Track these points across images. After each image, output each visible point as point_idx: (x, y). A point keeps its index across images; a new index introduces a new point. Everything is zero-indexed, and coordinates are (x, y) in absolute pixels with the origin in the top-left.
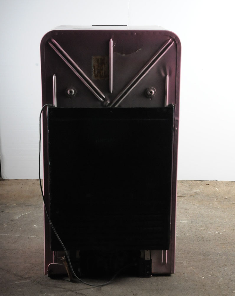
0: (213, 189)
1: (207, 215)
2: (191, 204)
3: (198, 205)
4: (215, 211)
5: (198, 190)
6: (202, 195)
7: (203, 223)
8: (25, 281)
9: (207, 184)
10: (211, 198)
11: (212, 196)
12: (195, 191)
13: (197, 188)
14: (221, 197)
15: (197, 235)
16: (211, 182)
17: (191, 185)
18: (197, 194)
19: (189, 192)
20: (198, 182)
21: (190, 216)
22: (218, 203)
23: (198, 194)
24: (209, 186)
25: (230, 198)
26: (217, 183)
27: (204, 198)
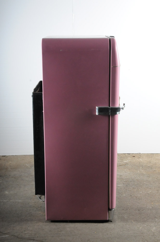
0: (138, 160)
1: (137, 179)
2: (124, 171)
3: (129, 172)
4: (142, 177)
5: (127, 161)
6: (131, 165)
7: (135, 186)
8: (5, 236)
9: (133, 156)
10: (138, 167)
11: (138, 165)
12: (125, 162)
13: (126, 160)
14: (145, 166)
15: (131, 195)
16: (136, 154)
17: (121, 157)
18: (126, 164)
19: (120, 162)
20: (126, 155)
21: (125, 180)
22: (143, 170)
23: (128, 164)
24: (134, 157)
25: (152, 166)
26: (140, 155)
27: (133, 167)
